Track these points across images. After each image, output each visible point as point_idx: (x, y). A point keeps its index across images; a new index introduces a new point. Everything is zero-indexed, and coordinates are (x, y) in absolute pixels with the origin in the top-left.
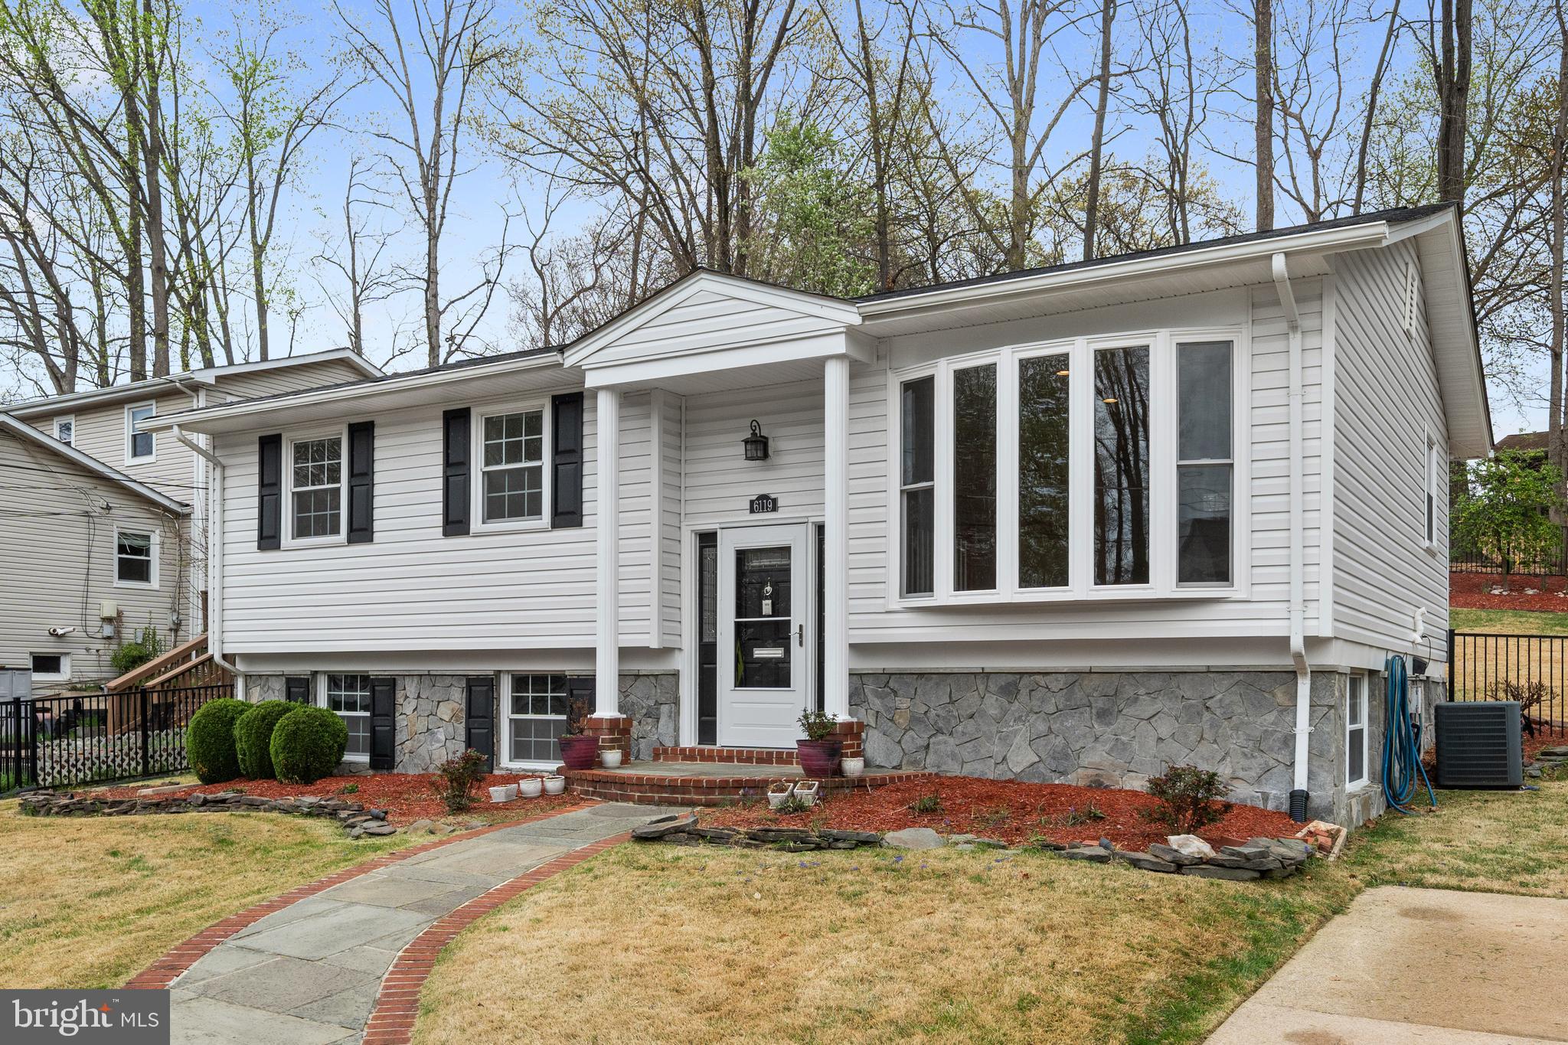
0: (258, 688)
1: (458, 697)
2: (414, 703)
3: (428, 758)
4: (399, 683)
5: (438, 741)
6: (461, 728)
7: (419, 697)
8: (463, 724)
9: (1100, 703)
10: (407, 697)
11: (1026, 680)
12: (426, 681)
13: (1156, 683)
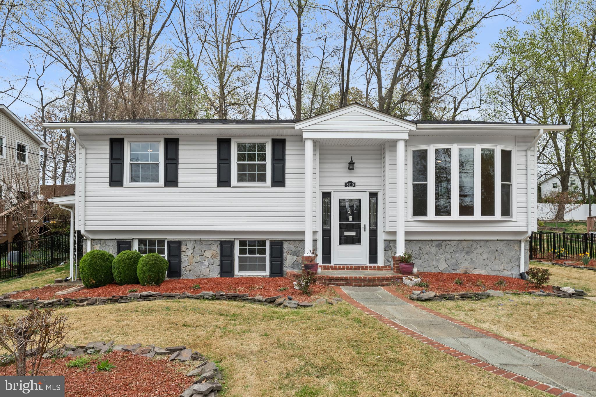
0: (99, 245)
1: (216, 249)
2: (192, 251)
3: (199, 272)
4: (183, 243)
5: (205, 265)
6: (217, 261)
7: (194, 248)
8: (219, 259)
9: (467, 249)
10: (187, 248)
11: (444, 243)
12: (199, 242)
13: (483, 243)
